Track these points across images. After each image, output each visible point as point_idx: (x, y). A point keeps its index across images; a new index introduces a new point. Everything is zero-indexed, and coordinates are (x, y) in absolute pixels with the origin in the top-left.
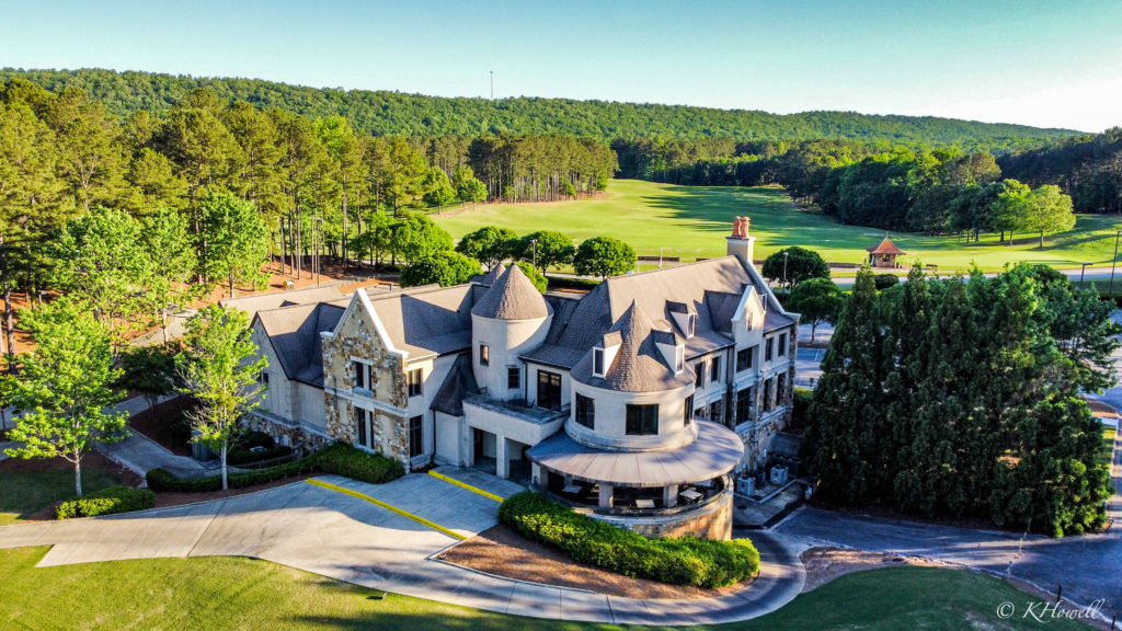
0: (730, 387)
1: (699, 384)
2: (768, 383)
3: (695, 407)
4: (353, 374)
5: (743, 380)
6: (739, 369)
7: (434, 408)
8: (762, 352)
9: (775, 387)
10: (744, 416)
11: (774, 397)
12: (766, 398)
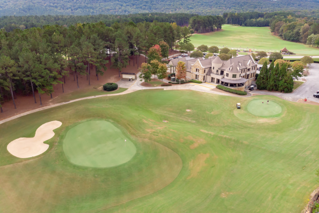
0: (246, 74)
1: (242, 73)
2: (252, 74)
3: (241, 76)
4: (196, 70)
5: (248, 73)
6: (248, 71)
7: (206, 75)
8: (251, 69)
9: (253, 74)
10: (248, 78)
11: (252, 76)
12: (251, 76)
